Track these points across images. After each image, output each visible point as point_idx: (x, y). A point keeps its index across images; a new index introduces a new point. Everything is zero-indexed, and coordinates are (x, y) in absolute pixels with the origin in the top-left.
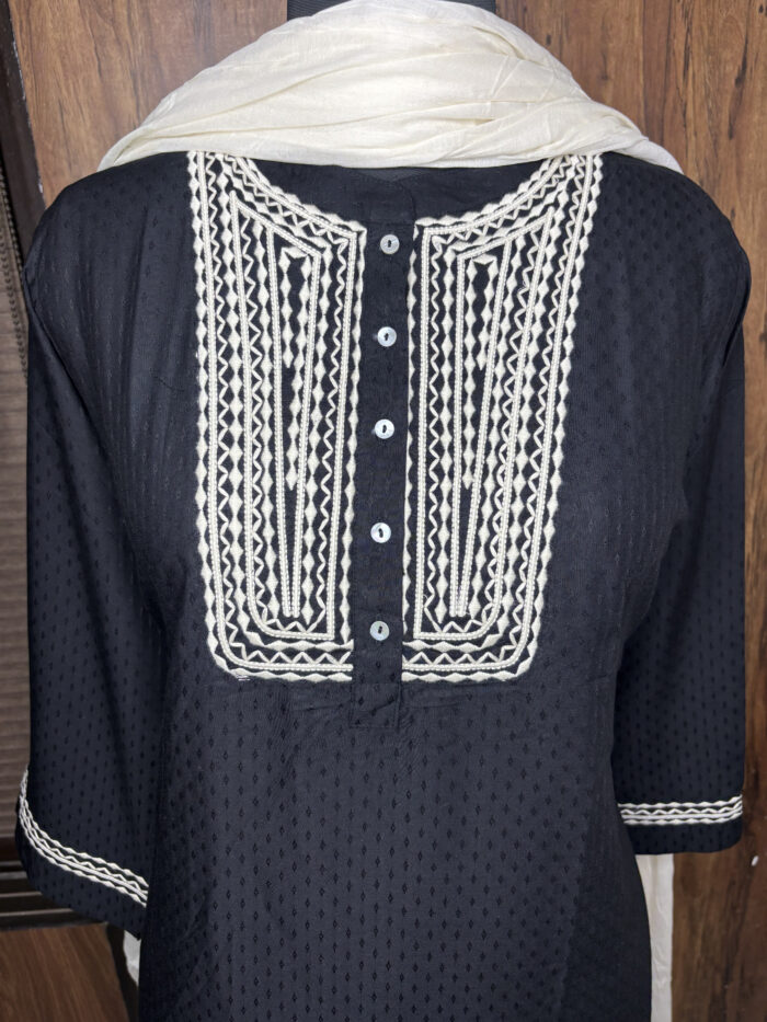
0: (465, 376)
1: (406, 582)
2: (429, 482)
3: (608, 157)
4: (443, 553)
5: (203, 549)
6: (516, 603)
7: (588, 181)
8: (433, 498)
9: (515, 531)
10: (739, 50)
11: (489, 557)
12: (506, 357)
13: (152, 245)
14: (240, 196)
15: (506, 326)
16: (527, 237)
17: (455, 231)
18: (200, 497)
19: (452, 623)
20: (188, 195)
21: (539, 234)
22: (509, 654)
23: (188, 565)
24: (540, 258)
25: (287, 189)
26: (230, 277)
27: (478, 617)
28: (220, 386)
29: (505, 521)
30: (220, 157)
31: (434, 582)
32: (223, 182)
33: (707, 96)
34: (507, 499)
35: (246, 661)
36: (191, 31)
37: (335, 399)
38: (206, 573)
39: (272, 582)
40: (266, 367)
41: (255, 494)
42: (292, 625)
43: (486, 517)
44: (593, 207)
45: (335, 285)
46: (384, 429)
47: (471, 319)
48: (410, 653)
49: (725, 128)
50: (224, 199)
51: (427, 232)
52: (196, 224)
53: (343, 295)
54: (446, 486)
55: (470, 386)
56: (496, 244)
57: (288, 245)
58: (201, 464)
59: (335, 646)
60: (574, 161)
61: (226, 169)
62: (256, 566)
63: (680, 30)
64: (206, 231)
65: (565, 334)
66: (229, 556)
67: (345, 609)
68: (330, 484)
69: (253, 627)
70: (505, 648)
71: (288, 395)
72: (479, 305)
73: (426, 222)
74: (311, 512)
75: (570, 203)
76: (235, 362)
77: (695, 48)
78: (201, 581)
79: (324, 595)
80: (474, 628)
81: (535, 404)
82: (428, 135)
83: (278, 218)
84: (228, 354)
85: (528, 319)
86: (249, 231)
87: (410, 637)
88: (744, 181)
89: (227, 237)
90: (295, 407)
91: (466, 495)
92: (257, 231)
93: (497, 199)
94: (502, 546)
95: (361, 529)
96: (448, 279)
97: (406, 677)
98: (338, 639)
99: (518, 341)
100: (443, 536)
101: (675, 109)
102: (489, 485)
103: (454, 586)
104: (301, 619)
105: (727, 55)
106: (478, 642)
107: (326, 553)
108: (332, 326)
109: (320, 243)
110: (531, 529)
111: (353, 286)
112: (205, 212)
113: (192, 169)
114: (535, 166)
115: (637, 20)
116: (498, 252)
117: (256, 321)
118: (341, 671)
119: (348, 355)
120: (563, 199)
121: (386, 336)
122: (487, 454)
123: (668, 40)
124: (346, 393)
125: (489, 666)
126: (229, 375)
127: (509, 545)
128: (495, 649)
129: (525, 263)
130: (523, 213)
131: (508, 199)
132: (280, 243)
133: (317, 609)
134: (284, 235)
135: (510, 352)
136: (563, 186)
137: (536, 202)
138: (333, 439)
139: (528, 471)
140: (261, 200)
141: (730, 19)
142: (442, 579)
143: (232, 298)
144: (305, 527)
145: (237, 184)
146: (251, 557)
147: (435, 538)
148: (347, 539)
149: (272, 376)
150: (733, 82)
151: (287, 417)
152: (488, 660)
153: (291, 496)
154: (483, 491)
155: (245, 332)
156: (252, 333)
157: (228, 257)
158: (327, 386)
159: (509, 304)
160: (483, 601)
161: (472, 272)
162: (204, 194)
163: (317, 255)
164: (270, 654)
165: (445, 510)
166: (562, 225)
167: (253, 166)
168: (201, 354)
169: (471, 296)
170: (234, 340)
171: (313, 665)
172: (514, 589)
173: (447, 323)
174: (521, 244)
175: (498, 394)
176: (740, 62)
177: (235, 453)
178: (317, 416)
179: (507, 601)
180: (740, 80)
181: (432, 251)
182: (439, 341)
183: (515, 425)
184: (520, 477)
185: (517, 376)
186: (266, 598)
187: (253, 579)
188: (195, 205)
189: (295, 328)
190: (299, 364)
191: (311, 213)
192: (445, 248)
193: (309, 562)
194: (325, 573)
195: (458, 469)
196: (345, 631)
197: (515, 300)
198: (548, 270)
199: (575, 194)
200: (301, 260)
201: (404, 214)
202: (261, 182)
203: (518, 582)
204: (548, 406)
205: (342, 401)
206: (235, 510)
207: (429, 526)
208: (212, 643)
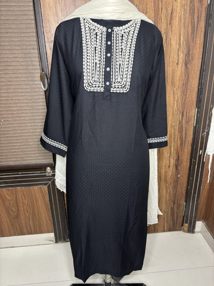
0: (120, 49)
1: (112, 77)
2: (115, 62)
3: (142, 20)
4: (117, 73)
5: (84, 70)
6: (127, 80)
7: (138, 23)
8: (115, 65)
9: (127, 69)
10: (171, 8)
11: (123, 73)
12: (126, 47)
13: (75, 30)
14: (88, 23)
15: (126, 43)
16: (129, 31)
17: (119, 29)
18: (84, 63)
19: (118, 83)
20: (80, 23)
21: (131, 30)
22: (126, 88)
23: (82, 72)
24: (131, 34)
25: (95, 22)
26: (87, 35)
27: (121, 82)
28: (86, 49)
29: (125, 68)
30: (85, 18)
31: (115, 77)
32: (85, 22)
33: (166, 16)
34: (126, 65)
35: (89, 88)
36: (72, 1)
37: (102, 51)
38: (84, 74)
39: (93, 75)
40: (92, 47)
41: (91, 63)
42: (96, 82)
43: (123, 68)
44: (139, 27)
45: (102, 36)
46: (109, 55)
47: (121, 41)
48: (112, 87)
49: (169, 23)
50: (86, 24)
51: (115, 29)
52: (82, 27)
53: (103, 38)
54: (117, 63)
55: (121, 50)
56: (125, 31)
57: (95, 30)
58: (84, 62)
59: (102, 86)
60: (136, 21)
61: (86, 20)
62: (91, 73)
63: (160, 4)
64: (83, 28)
65: (134, 44)
66: (88, 71)
67: (103, 80)
68: (101, 62)
69: (90, 82)
70: (125, 87)
71: (95, 50)
72: (122, 39)
73: (115, 28)
74: (99, 66)
75: (136, 26)
76: (88, 46)
77: (163, 8)
78: (83, 75)
79: (100, 78)
80: (121, 83)
81: (130, 53)
82: (115, 15)
83: (94, 26)
84: (87, 45)
85: (129, 42)
86: (90, 28)
87: (112, 85)
88: (173, 33)
89: (86, 29)
90: (96, 52)
91: (120, 64)
92: (91, 28)
93: (125, 25)
94: (125, 71)
95: (105, 68)
96: (118, 36)
97: (111, 91)
98: (102, 85)
99: (127, 45)
100: (117, 70)
101: (160, 19)
102: (123, 63)
103: (118, 77)
104: (97, 81)
105: (169, 9)
106: (121, 86)
107: (101, 72)
108: (101, 41)
109: (100, 30)
110: (129, 69)
111: (104, 36)
112: (83, 26)
113: (81, 20)
114: (131, 21)
115: (152, 2)
116: (125, 32)
117: (91, 40)
118: (102, 90)
119: (104, 45)
120: (135, 26)
121: (109, 43)
122: (123, 59)
123: (158, 6)
124: (104, 50)
125: (123, 90)
126: (87, 47)
127: (126, 71)
128: (124, 87)
129: (129, 34)
130: (129, 27)
131: (126, 25)
132: (94, 30)
133: (99, 80)
134: (95, 29)
135: (126, 46)
136: (135, 24)
137: (131, 26)
138: (102, 56)
139: (128, 61)
140: (91, 24)
141: (169, 2)
142: (117, 76)
143: (87, 37)
144: (98, 68)
145: (88, 22)
146: (91, 72)
147: (116, 70)
148: (104, 70)
149: (93, 48)
150: (170, 14)
151: (95, 53)
152: (123, 89)
153: (96, 63)
154: (122, 64)
155: (89, 42)
156: (90, 42)
157: (87, 32)
158: (101, 49)
159: (126, 40)
160: (122, 79)
161: (121, 35)
162: (83, 23)
163: (99, 32)
164: (92, 87)
165: (117, 67)
166: (134, 29)
167: (90, 19)
168: (83, 45)
169: (121, 38)
170: (88, 43)
171: (99, 89)
172: (126, 78)
173: (118, 42)
174: (128, 32)
175: (125, 51)
176: (171, 10)
177: (88, 57)
178: (99, 53)
179: (126, 80)
180: (171, 14)
181: (116, 32)
182: (116, 44)
183: (127, 55)
184: (127, 62)
185: (127, 49)
186: (92, 78)
187: (91, 75)
188: (81, 25)
189: (96, 42)
190: (97, 46)
191: (99, 26)
192: (117, 31)
193: (98, 73)
194: (100, 75)
195: (119, 61)
196: (103, 83)
197: (127, 39)
198: (132, 35)
199: (136, 25)
200: (97, 32)
201: (112, 26)
202: (91, 21)
203: (127, 77)
204: (131, 53)
205: (103, 51)
206: (88, 65)
207: (115, 69)
208: (85, 85)
